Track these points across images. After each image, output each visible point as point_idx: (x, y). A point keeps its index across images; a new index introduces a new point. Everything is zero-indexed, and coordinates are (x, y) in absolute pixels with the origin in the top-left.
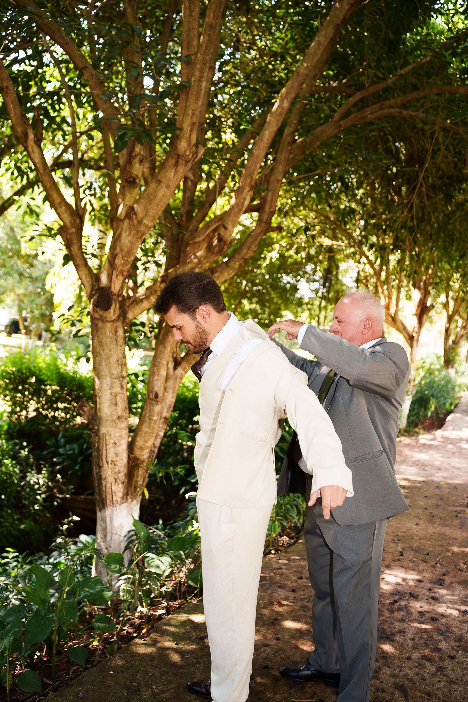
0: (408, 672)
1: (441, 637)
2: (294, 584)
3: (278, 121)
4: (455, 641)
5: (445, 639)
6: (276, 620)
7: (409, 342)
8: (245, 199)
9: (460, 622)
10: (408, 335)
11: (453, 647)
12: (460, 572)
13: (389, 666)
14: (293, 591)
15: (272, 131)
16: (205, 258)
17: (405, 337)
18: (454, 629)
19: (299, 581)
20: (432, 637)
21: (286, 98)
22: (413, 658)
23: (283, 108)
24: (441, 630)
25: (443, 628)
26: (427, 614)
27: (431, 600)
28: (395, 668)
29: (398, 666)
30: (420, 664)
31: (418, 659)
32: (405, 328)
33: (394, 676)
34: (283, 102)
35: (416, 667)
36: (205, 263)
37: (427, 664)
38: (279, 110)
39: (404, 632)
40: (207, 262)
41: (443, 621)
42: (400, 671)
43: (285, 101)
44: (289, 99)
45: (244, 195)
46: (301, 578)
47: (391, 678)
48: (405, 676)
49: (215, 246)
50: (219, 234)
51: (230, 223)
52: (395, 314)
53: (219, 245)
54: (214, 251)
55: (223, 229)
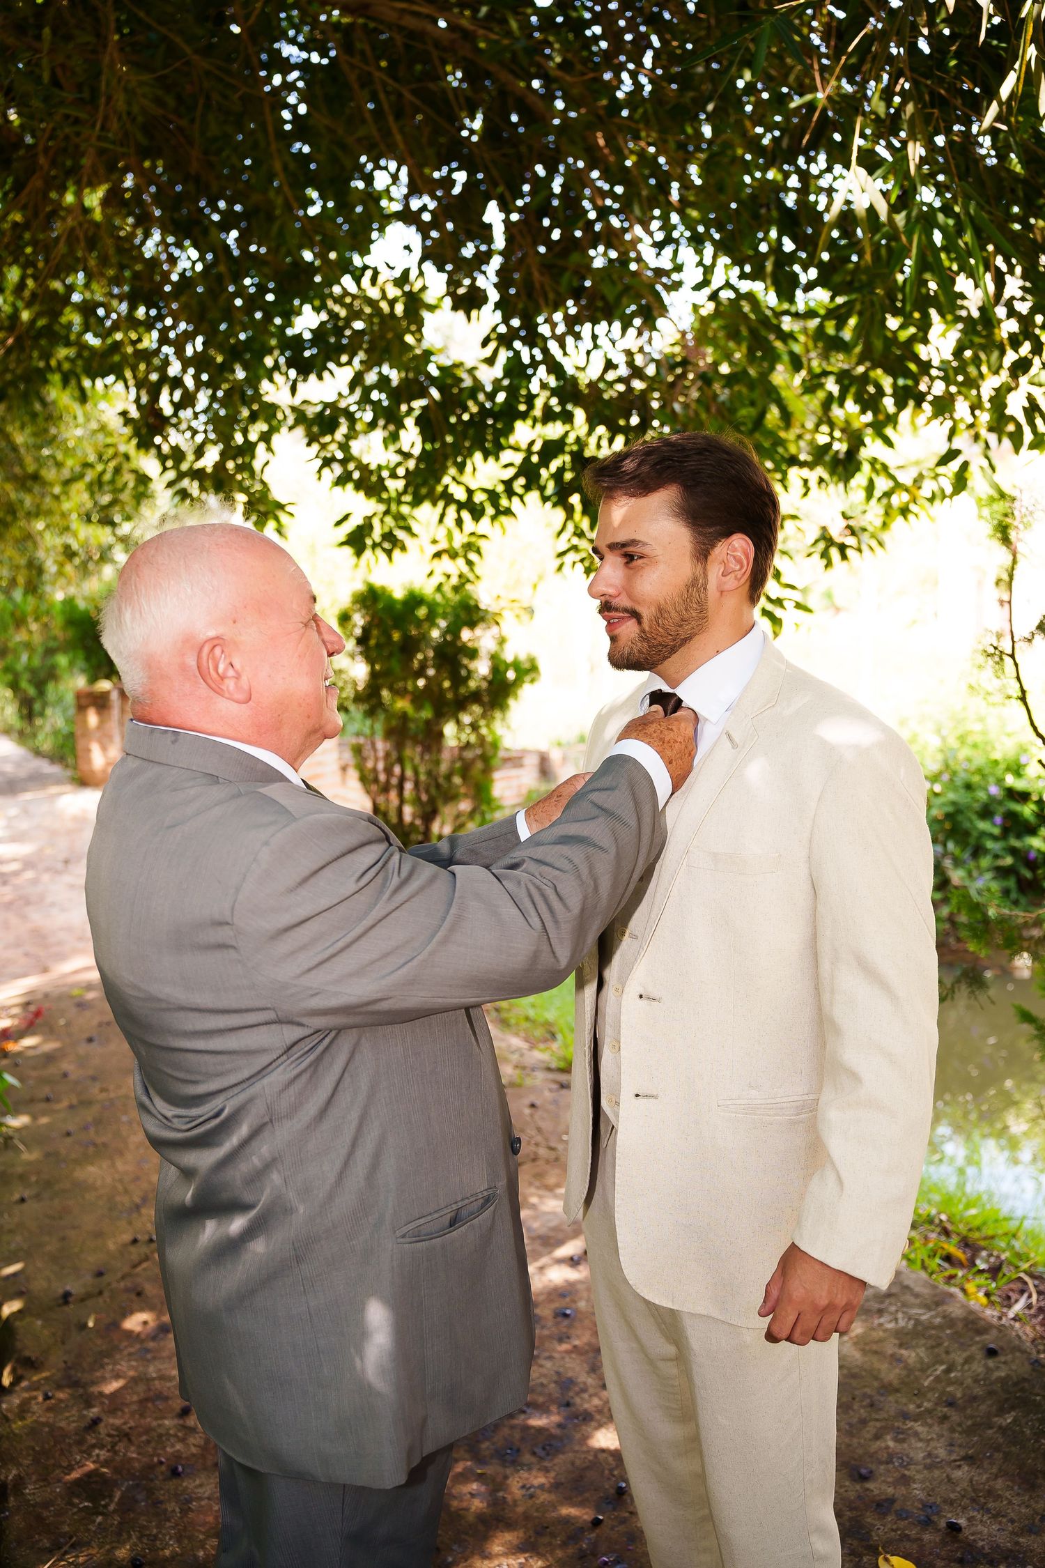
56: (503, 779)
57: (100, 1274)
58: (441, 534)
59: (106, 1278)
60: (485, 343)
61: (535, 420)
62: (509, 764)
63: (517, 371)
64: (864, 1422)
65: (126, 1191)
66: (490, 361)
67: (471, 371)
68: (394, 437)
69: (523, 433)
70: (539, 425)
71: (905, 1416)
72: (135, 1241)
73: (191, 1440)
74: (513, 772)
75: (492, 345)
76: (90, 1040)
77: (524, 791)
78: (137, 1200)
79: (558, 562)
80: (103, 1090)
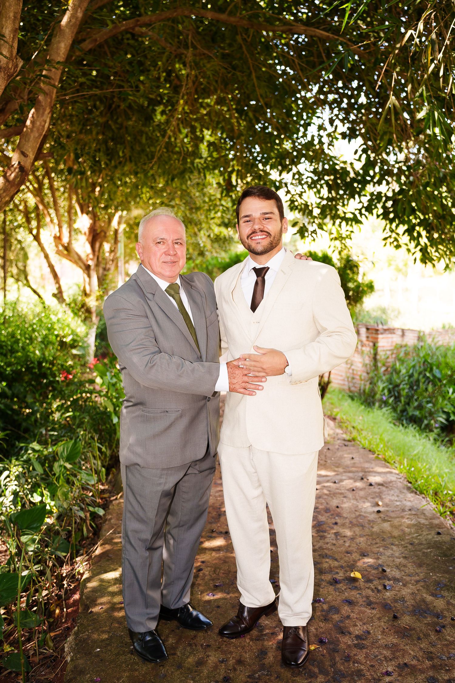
0: (319, 545)
3: (73, 33)
4: (326, 513)
5: (319, 514)
7: (86, 272)
8: (45, 122)
10: (85, 265)
11: (328, 517)
15: (67, 44)
16: (4, 191)
17: (81, 267)
21: (79, 6)
23: (77, 18)
32: (80, 258)
34: (77, 11)
35: (321, 539)
36: (4, 197)
38: (73, 20)
40: (7, 195)
43: (79, 11)
44: (83, 9)
45: (44, 118)
49: (16, 177)
50: (19, 163)
51: (30, 150)
52: (68, 244)
53: (21, 175)
54: (14, 183)
55: (22, 157)
56: (383, 338)
58: (334, 231)
60: (356, 152)
61: (374, 183)
62: (387, 332)
63: (369, 164)
64: (376, 543)
66: (359, 160)
67: (351, 164)
68: (319, 192)
69: (370, 188)
70: (376, 185)
71: (392, 544)
74: (390, 336)
75: (360, 152)
77: (394, 344)
79: (384, 242)
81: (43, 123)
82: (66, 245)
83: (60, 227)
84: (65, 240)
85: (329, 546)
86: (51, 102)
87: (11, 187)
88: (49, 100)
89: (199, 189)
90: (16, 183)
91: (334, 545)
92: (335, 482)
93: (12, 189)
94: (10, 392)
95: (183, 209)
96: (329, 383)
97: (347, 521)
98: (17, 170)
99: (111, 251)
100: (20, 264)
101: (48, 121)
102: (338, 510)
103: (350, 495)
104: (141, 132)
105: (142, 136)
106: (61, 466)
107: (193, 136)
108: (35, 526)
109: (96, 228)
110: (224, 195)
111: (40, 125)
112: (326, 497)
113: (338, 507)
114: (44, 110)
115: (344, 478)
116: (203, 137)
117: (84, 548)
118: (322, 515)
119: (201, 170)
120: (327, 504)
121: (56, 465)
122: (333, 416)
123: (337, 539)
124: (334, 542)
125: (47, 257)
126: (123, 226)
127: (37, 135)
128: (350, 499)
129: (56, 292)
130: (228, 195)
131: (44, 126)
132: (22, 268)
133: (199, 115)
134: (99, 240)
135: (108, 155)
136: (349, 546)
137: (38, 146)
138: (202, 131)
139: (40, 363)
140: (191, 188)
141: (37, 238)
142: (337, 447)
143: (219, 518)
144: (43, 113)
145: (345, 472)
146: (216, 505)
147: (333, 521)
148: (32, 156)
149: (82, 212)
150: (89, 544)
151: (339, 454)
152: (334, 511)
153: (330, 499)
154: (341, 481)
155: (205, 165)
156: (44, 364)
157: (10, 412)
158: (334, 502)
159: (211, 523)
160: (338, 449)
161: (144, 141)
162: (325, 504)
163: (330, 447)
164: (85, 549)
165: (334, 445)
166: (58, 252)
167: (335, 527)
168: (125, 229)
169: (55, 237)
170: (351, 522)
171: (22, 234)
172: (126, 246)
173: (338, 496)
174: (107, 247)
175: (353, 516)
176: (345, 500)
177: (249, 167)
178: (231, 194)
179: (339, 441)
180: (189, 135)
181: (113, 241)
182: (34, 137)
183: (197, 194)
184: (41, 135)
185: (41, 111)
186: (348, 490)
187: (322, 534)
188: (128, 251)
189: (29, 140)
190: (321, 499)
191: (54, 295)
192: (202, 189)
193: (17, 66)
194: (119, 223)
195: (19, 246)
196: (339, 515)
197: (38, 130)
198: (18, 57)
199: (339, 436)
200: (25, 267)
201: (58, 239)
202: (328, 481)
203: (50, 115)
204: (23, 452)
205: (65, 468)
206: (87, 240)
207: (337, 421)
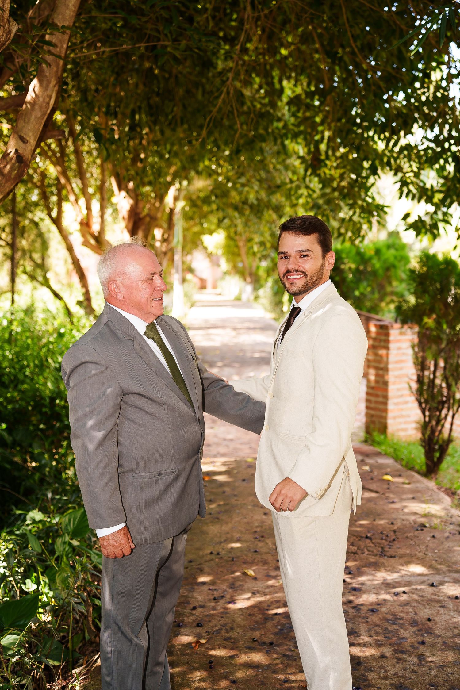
0: (394, 670)
1: (395, 627)
2: (193, 618)
4: (412, 626)
5: (402, 628)
6: (211, 662)
8: (50, 97)
9: (400, 605)
11: (414, 632)
12: (357, 556)
13: (372, 671)
14: (198, 625)
18: (401, 615)
19: (194, 612)
20: (386, 629)
22: (387, 655)
24: (389, 620)
25: (391, 617)
26: (362, 607)
27: (354, 592)
28: (378, 670)
29: (381, 667)
30: (399, 659)
31: (393, 654)
33: (386, 678)
35: (398, 663)
37: (405, 656)
39: (356, 632)
41: (384, 609)
42: (386, 671)
45: (50, 91)
46: (194, 608)
47: (384, 681)
48: (395, 674)
49: (12, 169)
50: (16, 151)
51: (31, 134)
52: (99, 233)
53: (19, 167)
54: (10, 176)
55: (21, 143)
57: (191, 562)
59: (192, 564)
65: (220, 537)
68: (442, 169)
72: (211, 553)
73: (191, 618)
76: (244, 480)
78: (222, 540)
80: (237, 500)
81: (47, 99)
82: (96, 234)
83: (89, 208)
84: (96, 227)
85: (407, 674)
86: (57, 71)
87: (6, 182)
88: (55, 69)
89: (280, 160)
90: (13, 176)
91: (415, 672)
92: (432, 585)
93: (7, 185)
94: (11, 438)
95: (256, 188)
96: (450, 440)
97: (440, 641)
98: (13, 161)
99: (165, 240)
100: (37, 256)
101: (54, 95)
102: (430, 624)
103: (451, 605)
104: (197, 85)
105: (197, 89)
106: (65, 543)
107: (268, 89)
108: (21, 623)
109: (138, 211)
110: (309, 173)
111: (44, 101)
112: (416, 605)
113: (429, 620)
114: (49, 82)
115: (446, 579)
116: (282, 90)
117: (85, 655)
118: (405, 630)
119: (278, 137)
120: (416, 614)
121: (59, 541)
122: (453, 489)
123: (420, 665)
124: (416, 668)
125: (70, 249)
126: (181, 204)
127: (39, 114)
128: (450, 610)
129: (81, 298)
130: (314, 173)
131: (48, 103)
132: (39, 261)
133: (278, 57)
134: (143, 227)
135: (151, 115)
136: (436, 676)
137: (41, 128)
138: (280, 81)
139: (52, 399)
140: (269, 159)
141: (57, 221)
142: (447, 534)
143: (265, 623)
144: (48, 86)
145: (450, 571)
146: (263, 605)
147: (420, 639)
148: (32, 141)
149: (120, 189)
150: (93, 652)
151: (447, 545)
152: (423, 625)
153: (421, 607)
154: (442, 583)
155: (284, 131)
156: (58, 401)
157: (8, 466)
158: (425, 613)
159: (253, 629)
160: (448, 537)
161: (200, 97)
162: (412, 615)
163: (436, 535)
164: (86, 658)
165: (443, 531)
166: (86, 243)
167: (421, 648)
168: (183, 208)
169: (81, 224)
170: (444, 643)
171: (39, 215)
172: (185, 230)
173: (433, 604)
174: (158, 233)
175: (450, 634)
176: (442, 611)
177: (344, 134)
178: (318, 172)
179: (452, 527)
180: (265, 86)
181: (165, 225)
182: (36, 117)
183: (279, 167)
184: (45, 115)
185: (45, 83)
186: (449, 597)
187: (400, 655)
188: (189, 235)
189: (29, 120)
190: (408, 607)
191: (79, 303)
192: (284, 161)
193: (10, 32)
194: (176, 199)
195: (35, 231)
196: (429, 631)
197: (41, 107)
198: (11, 19)
199: (454, 520)
200: (43, 259)
201: (85, 224)
202: (422, 583)
203: (56, 88)
204: (19, 522)
205: (70, 545)
206: (127, 227)
207: (456, 497)
